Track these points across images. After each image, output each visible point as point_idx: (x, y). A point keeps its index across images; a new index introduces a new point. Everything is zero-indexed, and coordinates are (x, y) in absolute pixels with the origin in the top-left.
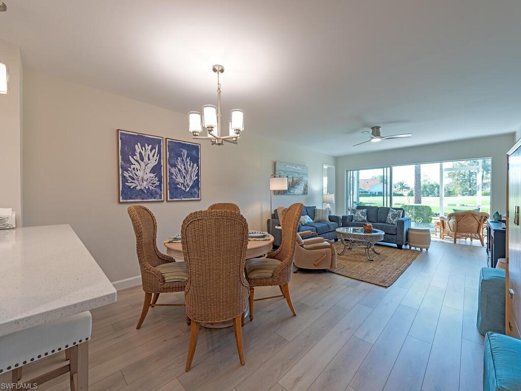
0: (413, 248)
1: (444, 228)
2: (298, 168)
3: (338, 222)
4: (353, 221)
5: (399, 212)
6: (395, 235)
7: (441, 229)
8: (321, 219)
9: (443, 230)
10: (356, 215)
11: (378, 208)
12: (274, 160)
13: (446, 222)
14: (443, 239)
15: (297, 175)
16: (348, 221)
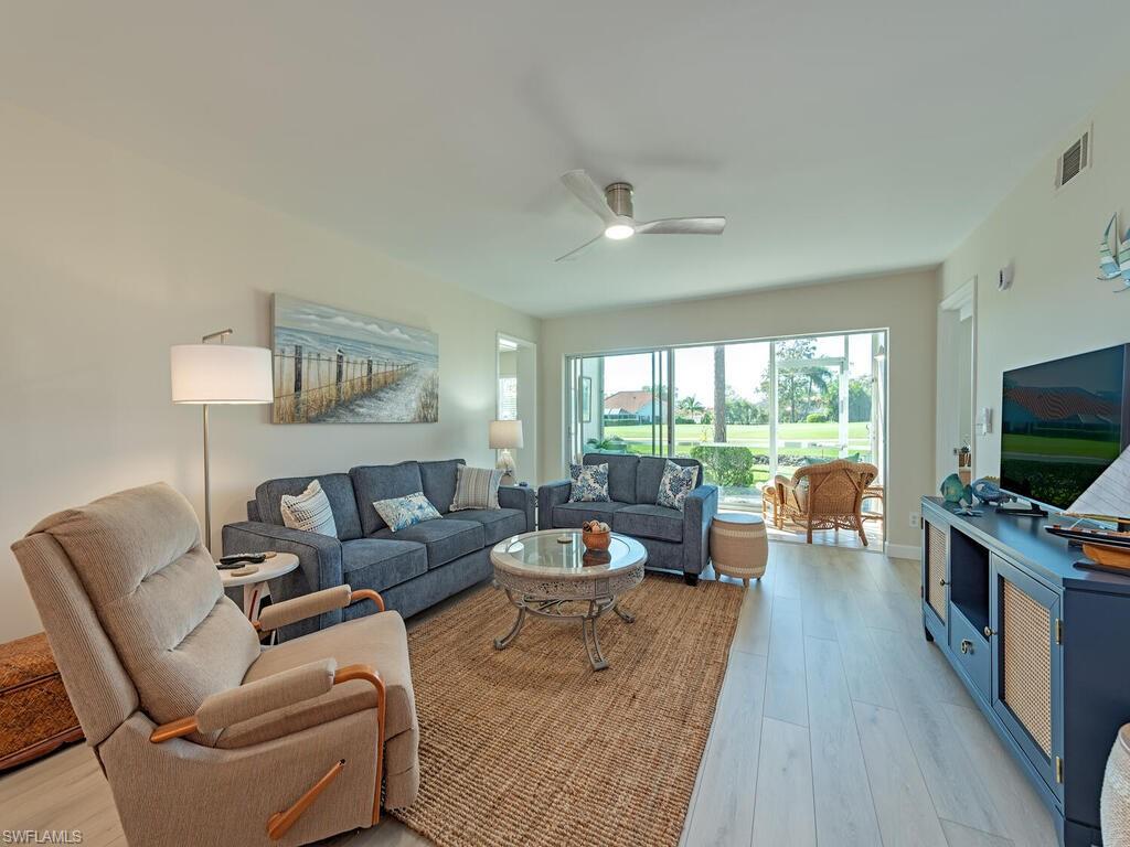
0: (723, 578)
1: (783, 502)
2: (396, 332)
3: (525, 509)
4: (571, 501)
5: (690, 473)
6: (679, 543)
7: (776, 505)
8: (472, 500)
9: (782, 508)
10: (579, 484)
11: (638, 460)
12: (270, 290)
13: (789, 488)
14: (781, 529)
15: (387, 355)
16: (555, 499)
